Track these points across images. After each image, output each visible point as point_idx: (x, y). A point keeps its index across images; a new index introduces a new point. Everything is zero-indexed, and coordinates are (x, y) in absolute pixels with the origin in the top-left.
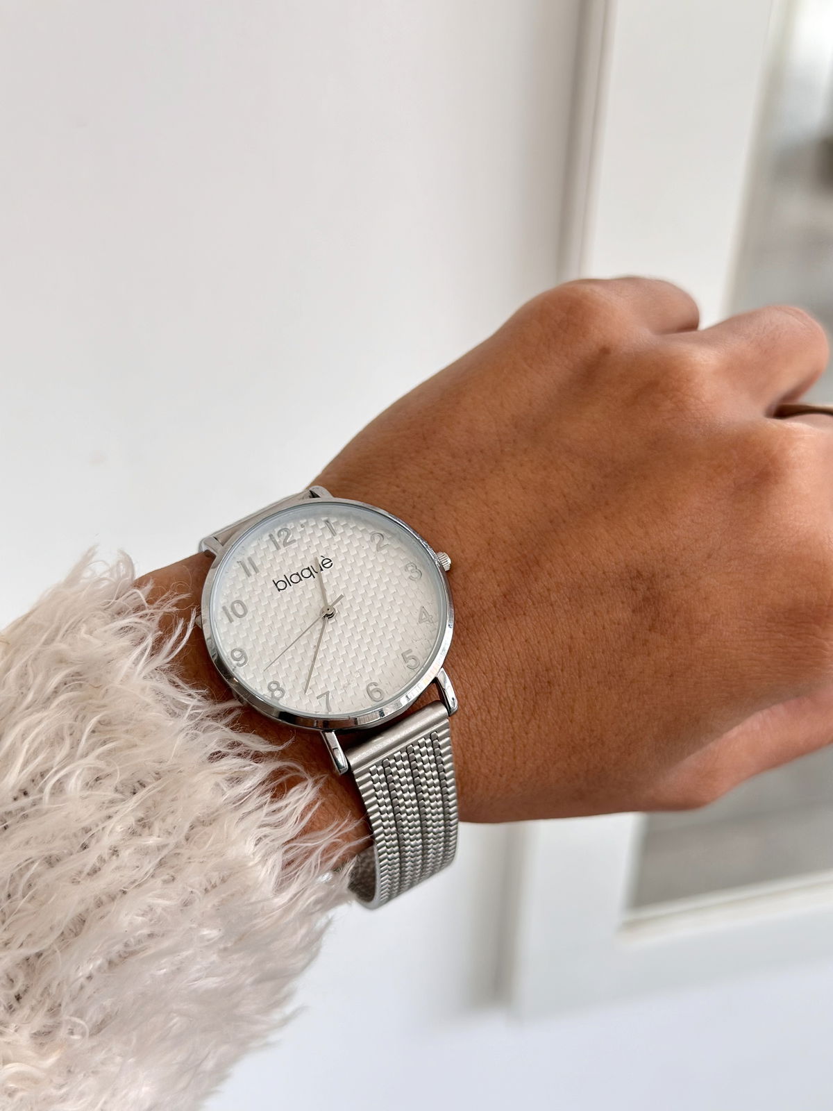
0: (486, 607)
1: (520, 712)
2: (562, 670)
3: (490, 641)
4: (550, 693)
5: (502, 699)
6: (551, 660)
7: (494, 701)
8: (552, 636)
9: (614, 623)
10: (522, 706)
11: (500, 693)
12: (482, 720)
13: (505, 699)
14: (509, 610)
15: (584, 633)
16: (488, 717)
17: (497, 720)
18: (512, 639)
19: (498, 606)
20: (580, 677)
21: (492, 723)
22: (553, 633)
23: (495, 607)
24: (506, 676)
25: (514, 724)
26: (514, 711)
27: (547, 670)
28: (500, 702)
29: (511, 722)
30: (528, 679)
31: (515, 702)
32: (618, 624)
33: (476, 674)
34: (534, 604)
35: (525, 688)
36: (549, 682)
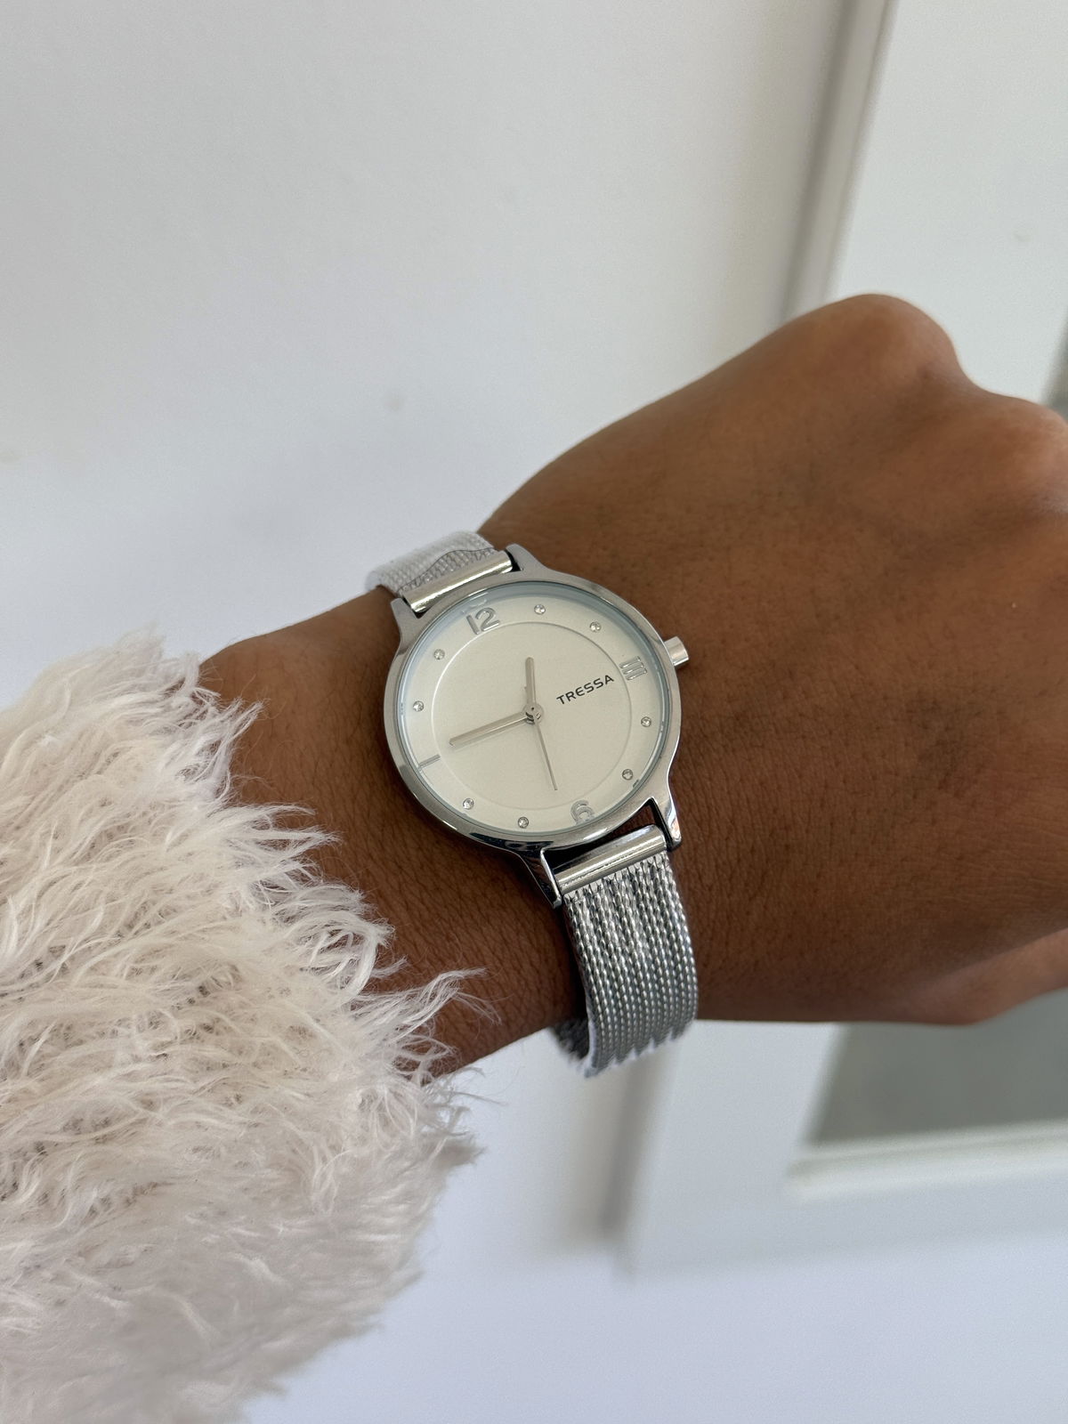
2: (807, 831)
4: (787, 863)
5: (720, 862)
6: (794, 814)
8: (798, 781)
9: (890, 773)
10: (746, 874)
13: (724, 863)
14: (742, 738)
15: (844, 782)
17: (710, 890)
19: (726, 730)
20: (831, 844)
22: (800, 777)
23: (722, 731)
25: (732, 898)
27: (786, 828)
28: (717, 866)
29: (729, 896)
30: (758, 838)
31: (738, 869)
32: (896, 775)
34: (777, 732)
35: (753, 851)
36: (787, 846)
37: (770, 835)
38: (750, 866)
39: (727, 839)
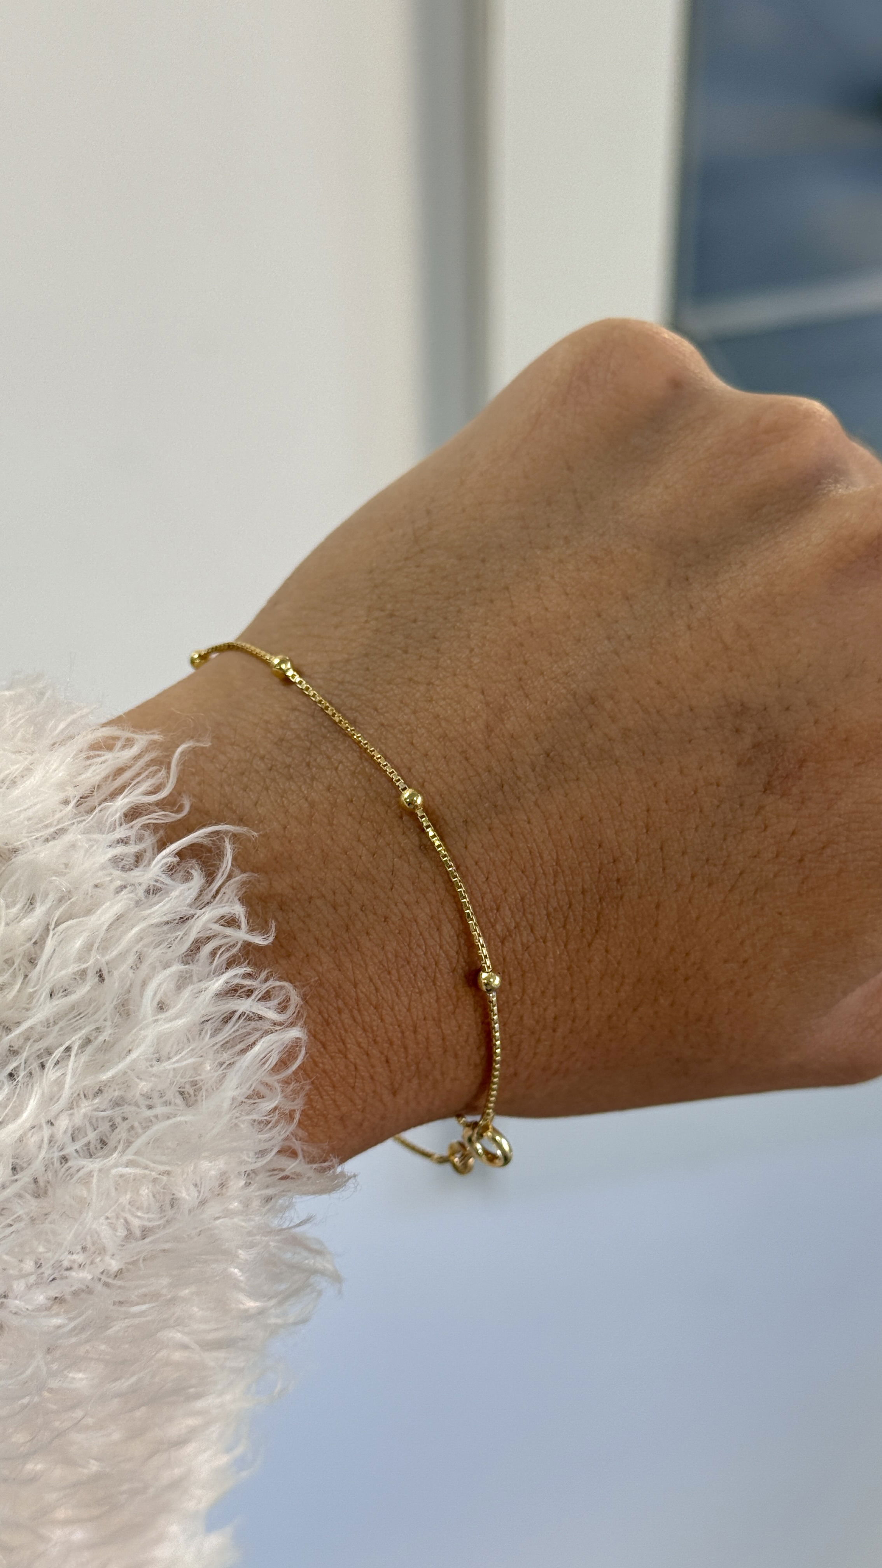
0: (520, 772)
1: (578, 929)
2: (637, 860)
3: (529, 822)
4: (622, 897)
5: (551, 909)
6: (620, 845)
7: (539, 914)
8: (619, 810)
9: (712, 784)
10: (580, 918)
11: (548, 902)
12: (522, 944)
13: (555, 909)
14: (555, 774)
15: (666, 802)
16: (532, 939)
17: (544, 942)
18: (561, 818)
19: (537, 769)
20: (664, 869)
21: (537, 947)
22: (620, 805)
23: (533, 770)
24: (556, 875)
25: (569, 947)
26: (568, 927)
27: (614, 861)
28: (548, 915)
29: (566, 945)
30: (587, 877)
31: (571, 913)
32: (718, 785)
33: (509, 871)
34: (590, 763)
35: (583, 892)
36: (618, 880)
37: (599, 872)
38: (584, 909)
39: (554, 884)
